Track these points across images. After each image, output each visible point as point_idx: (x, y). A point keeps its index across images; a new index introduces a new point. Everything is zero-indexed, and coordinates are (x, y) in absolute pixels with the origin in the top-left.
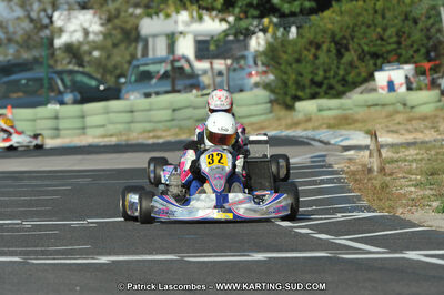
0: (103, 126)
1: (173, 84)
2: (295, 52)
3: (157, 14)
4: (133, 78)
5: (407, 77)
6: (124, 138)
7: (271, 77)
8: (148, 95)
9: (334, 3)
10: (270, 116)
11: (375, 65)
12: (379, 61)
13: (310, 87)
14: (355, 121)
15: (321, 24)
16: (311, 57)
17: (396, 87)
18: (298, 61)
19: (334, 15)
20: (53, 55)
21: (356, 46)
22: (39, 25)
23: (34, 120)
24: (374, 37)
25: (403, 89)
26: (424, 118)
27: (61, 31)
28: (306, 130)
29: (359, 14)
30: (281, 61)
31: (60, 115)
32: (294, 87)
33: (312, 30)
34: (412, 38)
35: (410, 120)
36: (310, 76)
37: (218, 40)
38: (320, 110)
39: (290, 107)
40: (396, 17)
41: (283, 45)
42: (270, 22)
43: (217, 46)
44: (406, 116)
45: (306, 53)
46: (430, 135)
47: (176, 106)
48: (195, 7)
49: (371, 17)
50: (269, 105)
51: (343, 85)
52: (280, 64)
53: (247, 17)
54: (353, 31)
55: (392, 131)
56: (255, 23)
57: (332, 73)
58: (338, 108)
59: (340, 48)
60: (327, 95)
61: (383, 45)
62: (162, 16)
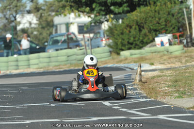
0: (38, 64)
1: (68, 45)
2: (120, 30)
3: (60, 14)
4: (51, 43)
5: (169, 40)
6: (46, 69)
7: (111, 41)
8: (57, 50)
9: (137, 8)
10: (110, 58)
11: (156, 34)
12: (157, 33)
13: (127, 45)
14: (146, 59)
15: (132, 17)
16: (127, 32)
17: (164, 44)
18: (122, 34)
19: (137, 13)
20: (16, 34)
21: (147, 27)
22: (10, 21)
23: (7, 62)
24: (155, 23)
25: (168, 45)
26: (176, 57)
27: (20, 23)
28: (124, 64)
29: (148, 13)
30: (115, 34)
31: (19, 60)
32: (121, 45)
33: (128, 20)
34: (172, 23)
35: (170, 58)
36: (127, 40)
37: (87, 26)
38: (131, 55)
39: (118, 54)
40: (164, 14)
41: (115, 27)
42: (110, 17)
43: (87, 28)
44: (168, 56)
45: (125, 30)
46: (178, 65)
47: (69, 55)
48: (77, 11)
49: (153, 14)
50: (109, 53)
51: (142, 44)
52: (114, 35)
53: (99, 15)
54: (146, 20)
55: (162, 63)
56: (103, 17)
57: (137, 39)
58: (139, 54)
59: (140, 27)
60: (135, 48)
61: (158, 26)
62: (63, 15)
